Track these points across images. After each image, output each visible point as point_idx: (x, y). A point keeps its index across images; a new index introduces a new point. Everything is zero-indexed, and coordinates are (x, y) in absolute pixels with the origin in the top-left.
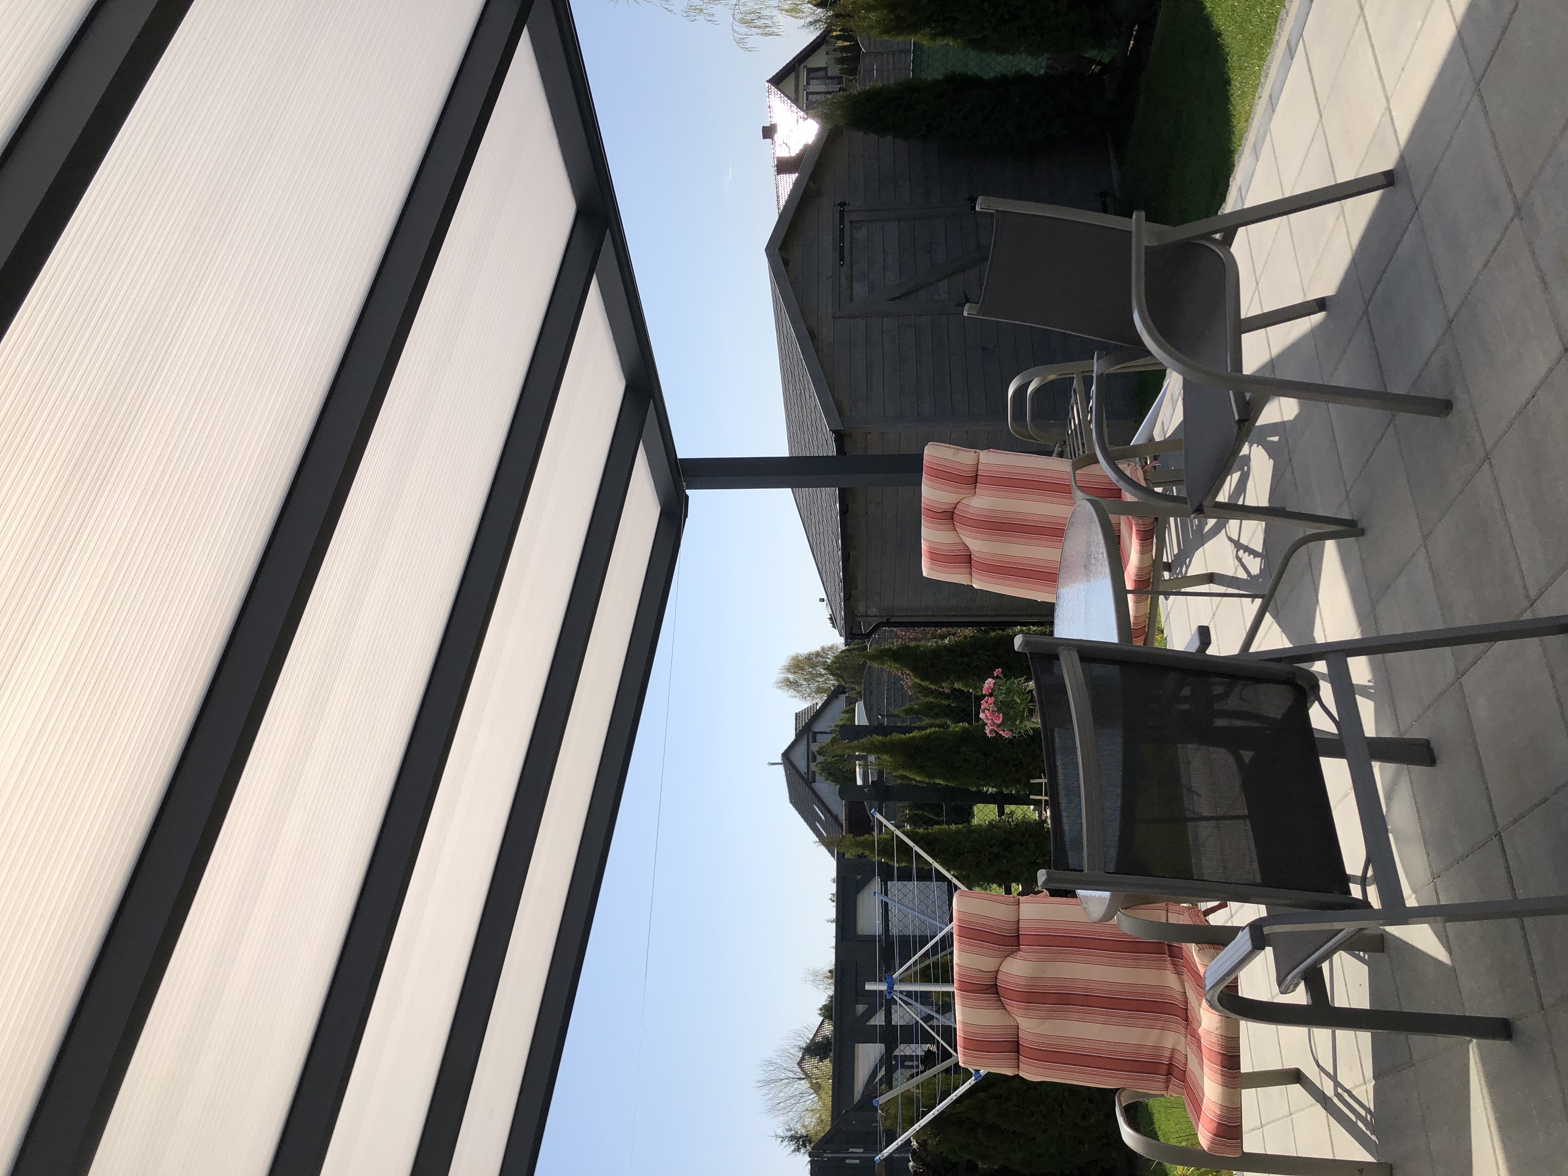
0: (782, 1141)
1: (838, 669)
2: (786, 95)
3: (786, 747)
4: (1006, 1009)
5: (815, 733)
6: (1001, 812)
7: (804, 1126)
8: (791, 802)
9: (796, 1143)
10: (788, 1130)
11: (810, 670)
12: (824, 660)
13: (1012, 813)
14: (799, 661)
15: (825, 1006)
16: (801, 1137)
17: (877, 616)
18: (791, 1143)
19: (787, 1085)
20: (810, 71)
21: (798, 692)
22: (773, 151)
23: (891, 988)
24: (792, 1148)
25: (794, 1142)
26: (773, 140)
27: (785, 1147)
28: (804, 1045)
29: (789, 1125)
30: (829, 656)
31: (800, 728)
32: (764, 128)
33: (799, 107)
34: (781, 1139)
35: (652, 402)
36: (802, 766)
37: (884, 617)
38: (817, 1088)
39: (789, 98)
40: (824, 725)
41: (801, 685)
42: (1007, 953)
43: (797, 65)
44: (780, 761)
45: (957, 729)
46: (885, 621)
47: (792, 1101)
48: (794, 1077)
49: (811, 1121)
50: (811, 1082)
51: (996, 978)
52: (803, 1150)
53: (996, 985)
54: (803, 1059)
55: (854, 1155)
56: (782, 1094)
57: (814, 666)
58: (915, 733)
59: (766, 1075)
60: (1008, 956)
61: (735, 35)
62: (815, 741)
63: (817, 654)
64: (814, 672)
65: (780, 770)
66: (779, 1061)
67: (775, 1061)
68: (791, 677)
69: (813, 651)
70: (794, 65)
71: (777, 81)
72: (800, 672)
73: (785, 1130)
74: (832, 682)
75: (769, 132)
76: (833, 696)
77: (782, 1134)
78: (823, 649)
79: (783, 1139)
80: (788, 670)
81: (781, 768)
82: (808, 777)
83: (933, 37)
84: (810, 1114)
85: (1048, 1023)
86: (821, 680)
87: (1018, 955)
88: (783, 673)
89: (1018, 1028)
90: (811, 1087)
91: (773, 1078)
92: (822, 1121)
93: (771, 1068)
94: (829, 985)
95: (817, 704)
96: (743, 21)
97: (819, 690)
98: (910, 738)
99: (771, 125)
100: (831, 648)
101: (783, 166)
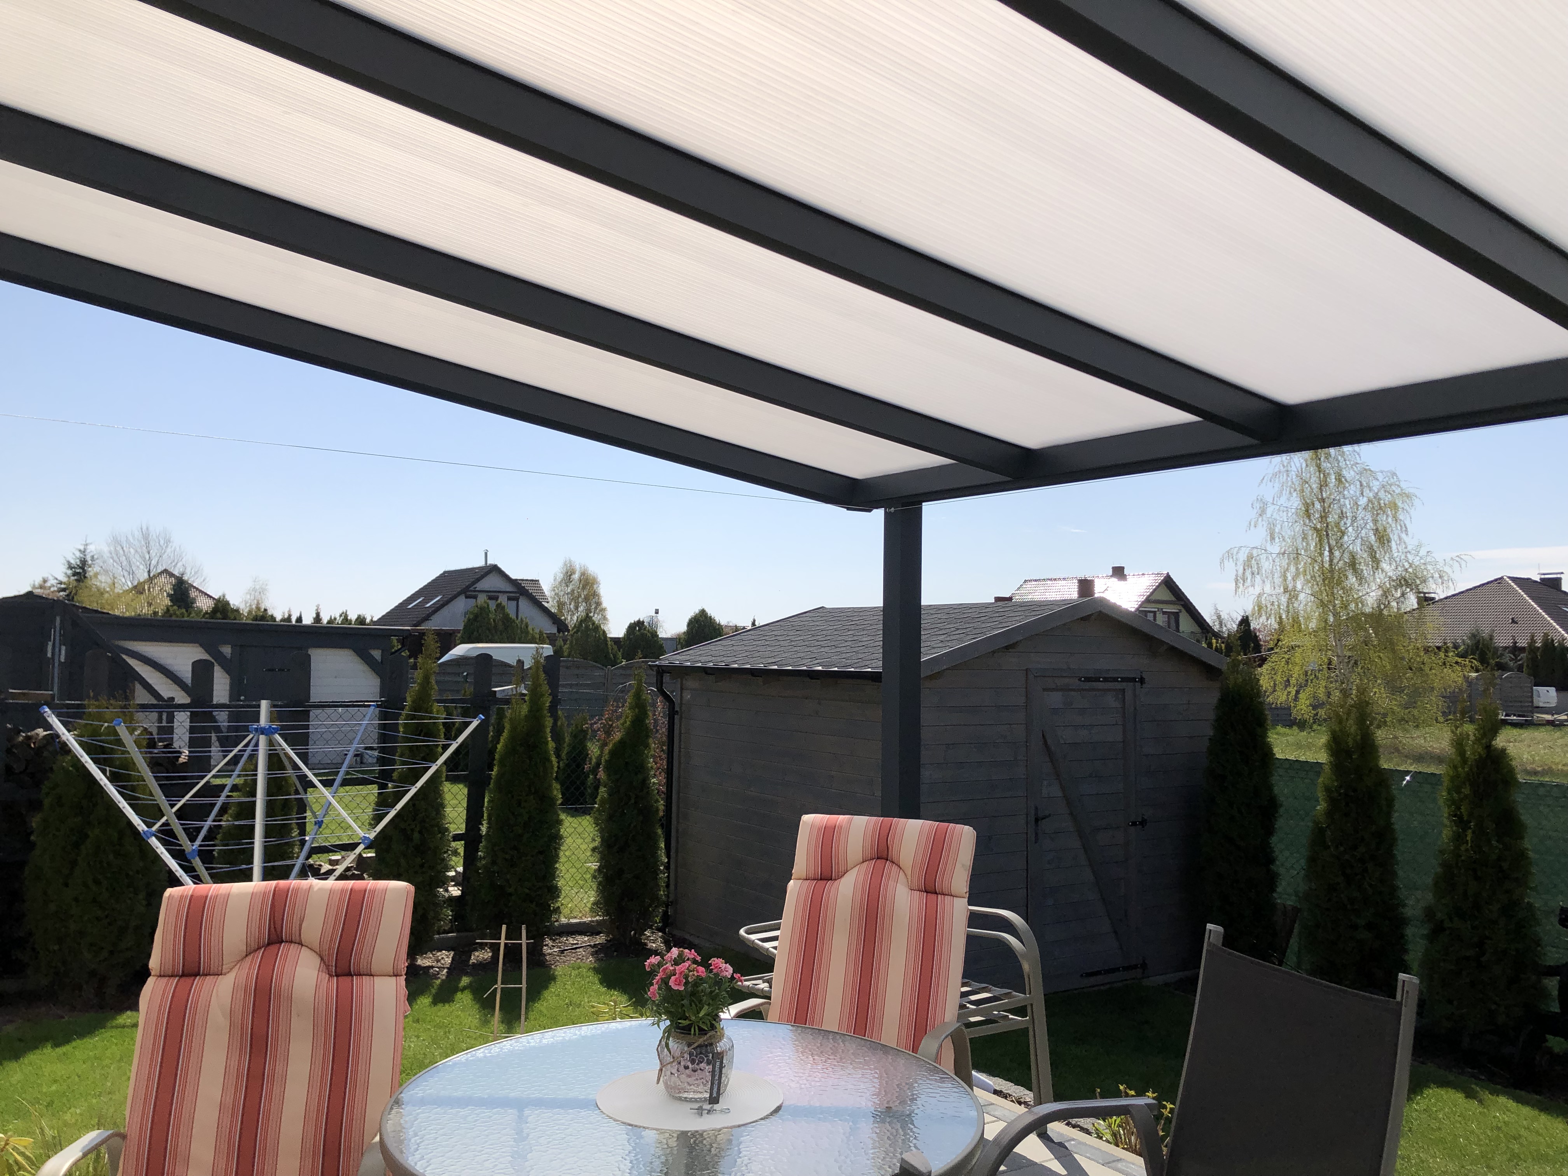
0: (80, 551)
1: (587, 627)
2: (1155, 590)
3: (503, 569)
4: (247, 955)
5: (517, 599)
6: (457, 838)
7: (96, 575)
8: (445, 572)
9: (78, 565)
10: (93, 557)
11: (583, 596)
12: (593, 610)
13: (455, 853)
14: (593, 584)
15: (227, 603)
16: (85, 571)
17: (681, 700)
18: (78, 561)
19: (144, 558)
20: (1176, 615)
21: (560, 583)
22: (1100, 576)
23: (263, 731)
24: (72, 561)
25: (78, 563)
26: (1111, 576)
27: (74, 554)
28: (185, 578)
29: (97, 559)
30: (596, 616)
31: (523, 585)
32: (1123, 568)
33: (1143, 603)
34: (83, 550)
35: (1009, 479)
36: (484, 585)
37: (680, 708)
38: (138, 589)
39: (1152, 593)
40: (526, 609)
41: (567, 586)
42: (326, 958)
43: (1182, 603)
44: (489, 562)
45: (555, 792)
46: (676, 709)
47: (125, 563)
48: (152, 566)
49: (101, 582)
50: (144, 582)
51: (291, 942)
52: (69, 572)
53: (282, 942)
54: (171, 575)
55: (57, 650)
56: (132, 551)
57: (586, 599)
58: (551, 745)
59: (154, 537)
60: (322, 959)
61: (1236, 549)
62: (509, 599)
63: (598, 604)
64: (580, 600)
65: (479, 563)
66: (169, 550)
67: (170, 547)
68: (576, 576)
69: (602, 599)
70: (1183, 600)
71: (1168, 583)
72: (581, 586)
73: (92, 554)
74: (571, 620)
75: (1119, 572)
76: (554, 618)
77: (88, 551)
78: (604, 610)
79: (83, 552)
80: (583, 574)
81: (481, 563)
82: (472, 591)
83: (1328, 789)
84: (109, 581)
85: (224, 1023)
86: (572, 606)
87: (324, 974)
88: (581, 568)
89: (219, 975)
90: (140, 584)
91: (151, 543)
92: (102, 594)
93: (162, 542)
94: (250, 605)
95: (548, 602)
96: (1250, 557)
97: (561, 605)
98: (546, 738)
99: (1126, 575)
100: (605, 618)
101: (1085, 586)
